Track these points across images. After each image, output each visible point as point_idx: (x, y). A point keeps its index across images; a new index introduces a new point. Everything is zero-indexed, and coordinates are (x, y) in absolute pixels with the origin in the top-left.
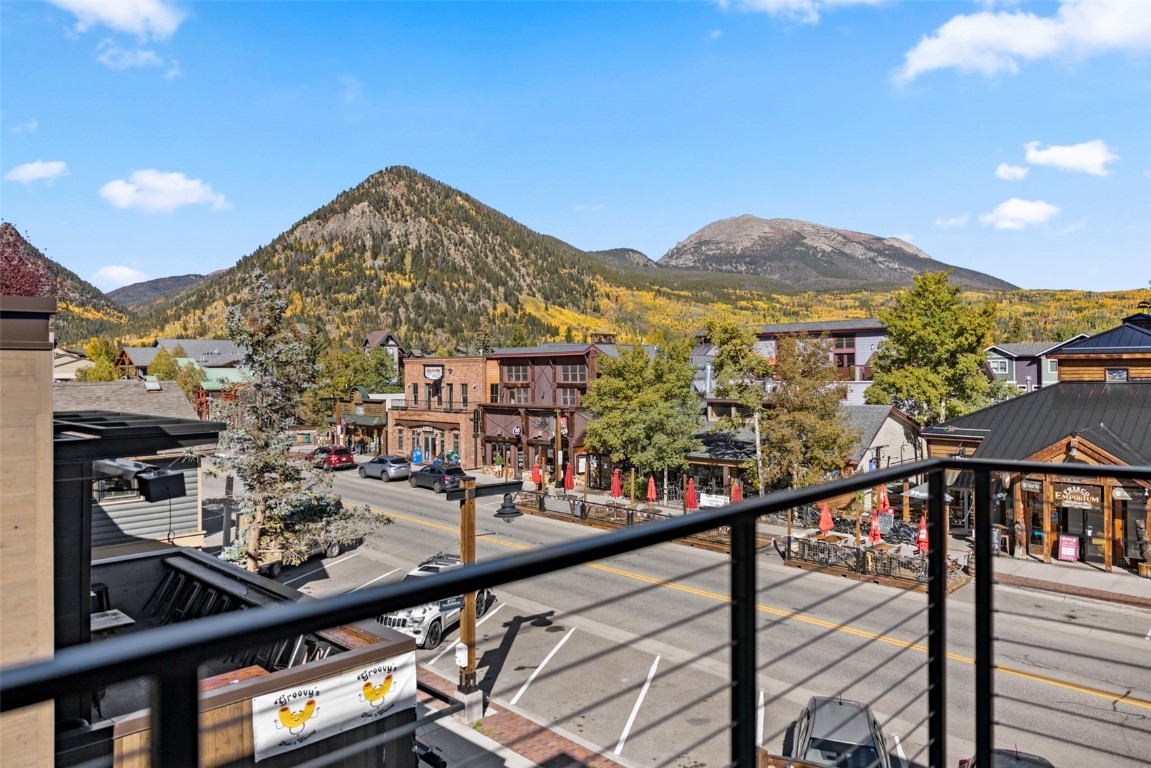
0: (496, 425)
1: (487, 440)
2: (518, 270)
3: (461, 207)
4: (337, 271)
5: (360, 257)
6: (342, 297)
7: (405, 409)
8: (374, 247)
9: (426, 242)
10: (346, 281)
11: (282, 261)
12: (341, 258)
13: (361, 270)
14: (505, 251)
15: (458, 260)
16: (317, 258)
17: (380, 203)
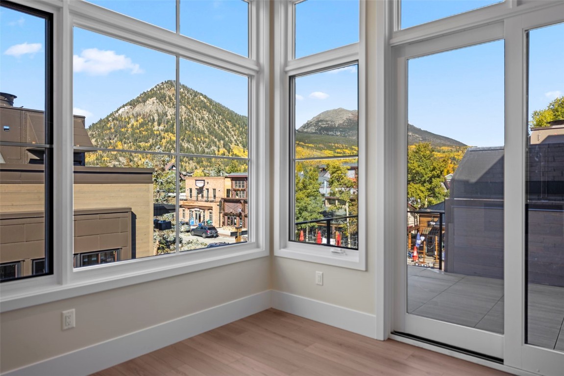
0: (230, 208)
1: (225, 214)
2: (230, 132)
3: (202, 101)
4: (140, 131)
5: (152, 125)
6: (142, 144)
7: (186, 200)
8: (158, 120)
9: (185, 118)
10: (144, 136)
11: (112, 126)
12: (142, 125)
13: (152, 131)
14: (224, 123)
15: (201, 127)
16: (130, 125)
17: (162, 98)
